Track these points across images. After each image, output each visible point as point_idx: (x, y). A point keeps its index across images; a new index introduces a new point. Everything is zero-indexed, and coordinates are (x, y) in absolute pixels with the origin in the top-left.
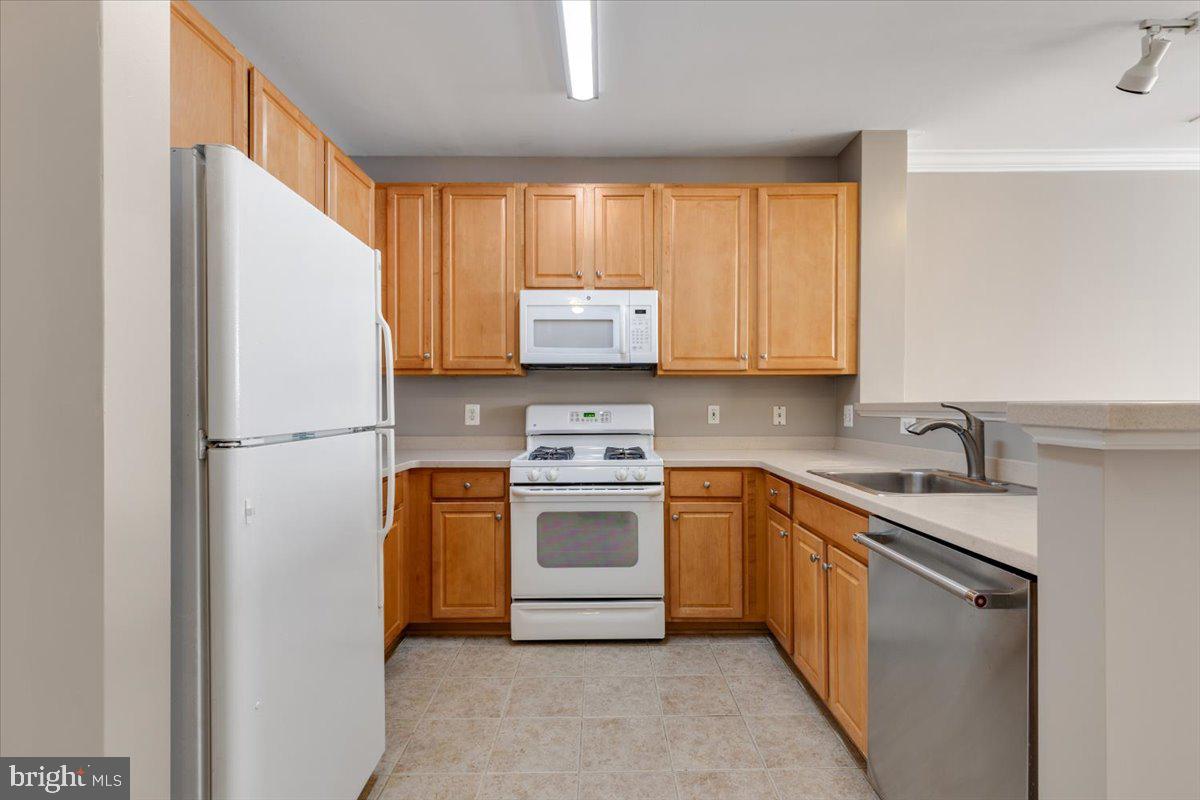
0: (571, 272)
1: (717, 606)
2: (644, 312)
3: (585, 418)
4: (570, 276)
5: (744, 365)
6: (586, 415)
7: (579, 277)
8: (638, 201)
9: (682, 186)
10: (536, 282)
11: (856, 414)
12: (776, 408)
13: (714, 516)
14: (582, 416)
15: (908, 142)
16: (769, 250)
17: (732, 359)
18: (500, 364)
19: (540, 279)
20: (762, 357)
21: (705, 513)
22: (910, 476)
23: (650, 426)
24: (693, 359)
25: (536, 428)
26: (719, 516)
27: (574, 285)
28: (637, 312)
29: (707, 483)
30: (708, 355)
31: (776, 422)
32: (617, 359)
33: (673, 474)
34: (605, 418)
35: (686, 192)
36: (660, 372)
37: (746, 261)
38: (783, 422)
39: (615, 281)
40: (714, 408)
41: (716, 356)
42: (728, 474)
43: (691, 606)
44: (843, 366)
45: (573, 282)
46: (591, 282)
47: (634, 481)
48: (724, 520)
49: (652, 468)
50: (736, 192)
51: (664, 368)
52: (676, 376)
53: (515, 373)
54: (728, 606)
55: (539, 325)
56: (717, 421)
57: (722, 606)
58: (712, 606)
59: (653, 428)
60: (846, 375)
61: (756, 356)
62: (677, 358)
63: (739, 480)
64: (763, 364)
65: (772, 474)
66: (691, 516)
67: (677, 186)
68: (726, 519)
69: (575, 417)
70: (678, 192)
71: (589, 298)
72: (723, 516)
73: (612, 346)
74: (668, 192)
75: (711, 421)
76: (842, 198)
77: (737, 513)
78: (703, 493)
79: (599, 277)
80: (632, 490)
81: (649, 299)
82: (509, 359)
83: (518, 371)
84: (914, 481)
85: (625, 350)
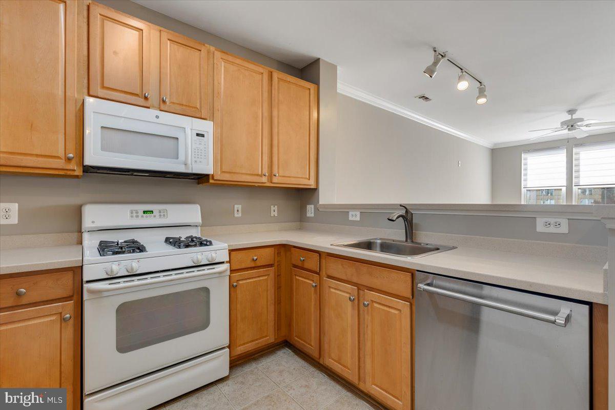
0: (138, 92)
1: (260, 338)
2: (203, 136)
3: (145, 215)
4: (137, 95)
5: (264, 179)
6: (144, 212)
7: (146, 98)
8: (197, 53)
9: (227, 54)
10: (101, 92)
11: (316, 209)
12: (272, 206)
13: (258, 279)
14: (141, 213)
15: (338, 72)
16: (278, 111)
17: (258, 175)
18: (60, 164)
19: (105, 91)
20: (275, 176)
21: (252, 278)
22: (373, 243)
23: (198, 219)
24: (234, 173)
25: (93, 225)
26: (261, 278)
27: (142, 104)
28: (198, 135)
29: (255, 258)
30: (244, 172)
31: (272, 215)
32: (181, 169)
33: (233, 253)
34: (163, 214)
35: (230, 58)
36: (211, 181)
37: (266, 114)
38: (276, 215)
39: (178, 108)
40: (238, 207)
41: (249, 172)
42: (267, 250)
43: (244, 344)
44: (312, 184)
45: (141, 101)
46: (156, 105)
47: (208, 263)
48: (265, 281)
49: (219, 250)
50: (261, 70)
51: (215, 178)
52: (223, 185)
53: (76, 173)
54: (266, 336)
55: (106, 131)
56: (240, 215)
57: (263, 337)
58: (257, 340)
59: (201, 221)
60: (313, 189)
61: (271, 175)
62: (224, 172)
63: (273, 253)
64: (275, 180)
65: (295, 247)
66: (245, 282)
67: (224, 53)
68: (265, 279)
69: (134, 214)
70: (225, 57)
71: (157, 117)
72: (264, 278)
73: (178, 158)
74: (218, 54)
75: (236, 215)
76: (312, 91)
77: (272, 275)
78: (253, 265)
79: (164, 102)
80: (206, 271)
81: (207, 126)
82: (69, 160)
83: (79, 172)
84: (376, 245)
85: (189, 162)
